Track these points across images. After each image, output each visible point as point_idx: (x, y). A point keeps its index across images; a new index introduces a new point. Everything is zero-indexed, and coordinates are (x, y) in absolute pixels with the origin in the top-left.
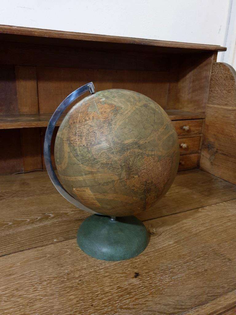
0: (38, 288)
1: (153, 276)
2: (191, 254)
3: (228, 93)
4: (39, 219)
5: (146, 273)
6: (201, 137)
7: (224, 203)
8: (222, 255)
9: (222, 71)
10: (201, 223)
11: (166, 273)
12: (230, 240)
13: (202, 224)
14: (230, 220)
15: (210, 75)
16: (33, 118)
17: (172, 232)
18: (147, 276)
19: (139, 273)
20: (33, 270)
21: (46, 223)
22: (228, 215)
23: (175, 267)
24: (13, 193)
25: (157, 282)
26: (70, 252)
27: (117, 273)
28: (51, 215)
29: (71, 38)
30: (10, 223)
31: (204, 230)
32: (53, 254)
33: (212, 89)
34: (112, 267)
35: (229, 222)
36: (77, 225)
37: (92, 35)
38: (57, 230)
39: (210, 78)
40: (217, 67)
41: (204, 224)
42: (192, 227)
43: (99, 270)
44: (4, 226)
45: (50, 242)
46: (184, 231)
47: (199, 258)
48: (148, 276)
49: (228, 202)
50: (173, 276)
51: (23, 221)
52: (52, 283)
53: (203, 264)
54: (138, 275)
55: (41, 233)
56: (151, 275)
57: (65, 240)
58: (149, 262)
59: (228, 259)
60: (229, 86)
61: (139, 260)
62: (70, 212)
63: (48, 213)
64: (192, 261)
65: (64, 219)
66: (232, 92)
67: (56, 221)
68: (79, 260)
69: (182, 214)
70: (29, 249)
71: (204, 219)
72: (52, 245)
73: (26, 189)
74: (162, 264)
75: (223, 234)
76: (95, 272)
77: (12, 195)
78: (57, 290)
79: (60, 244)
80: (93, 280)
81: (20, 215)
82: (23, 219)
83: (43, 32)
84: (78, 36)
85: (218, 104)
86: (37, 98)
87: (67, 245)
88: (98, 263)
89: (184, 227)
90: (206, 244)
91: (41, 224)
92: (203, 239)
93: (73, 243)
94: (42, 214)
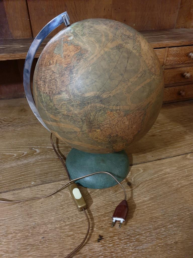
0: (3, 241)
1: (117, 242)
2: (165, 217)
4: (25, 154)
5: (110, 237)
10: (185, 175)
11: (132, 241)
17: (150, 184)
18: (110, 241)
19: (103, 236)
20: (3, 219)
21: (30, 160)
23: (142, 234)
24: (10, 122)
25: (119, 251)
27: (81, 233)
28: (37, 150)
31: (187, 185)
34: (79, 224)
36: (58, 165)
38: (38, 170)
41: (189, 176)
42: (174, 180)
43: (64, 226)
45: (27, 186)
46: (165, 184)
47: (172, 224)
48: (112, 241)
50: (137, 246)
51: (10, 156)
52: (16, 237)
53: (174, 234)
54: (102, 239)
55: (23, 172)
56: (115, 241)
57: (42, 184)
61: (107, 218)
64: (164, 227)
65: (48, 156)
67: (39, 158)
68: (49, 210)
69: (168, 160)
71: (191, 169)
72: (29, 189)
73: (23, 117)
74: (130, 227)
76: (61, 228)
77: (9, 123)
78: (19, 247)
79: (36, 188)
80: (56, 238)
81: (10, 148)
82: (10, 154)
87: (42, 191)
88: (66, 217)
89: (166, 178)
90: (185, 205)
91: (26, 161)
92: (183, 197)
93: (48, 189)
94: (29, 148)
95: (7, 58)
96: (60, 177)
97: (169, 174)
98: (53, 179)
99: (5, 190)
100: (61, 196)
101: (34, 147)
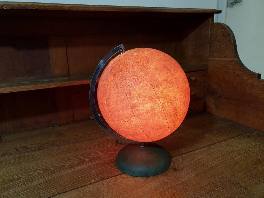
2: (211, 185)
3: (226, 48)
4: (76, 163)
6: (205, 85)
7: (231, 139)
8: (237, 184)
9: (219, 29)
12: (242, 171)
13: (216, 158)
14: (239, 153)
15: (209, 34)
16: (65, 79)
17: (191, 167)
21: (83, 167)
22: (236, 149)
24: (52, 143)
26: (106, 190)
28: (86, 159)
29: (94, 10)
30: (52, 169)
31: (219, 163)
32: (93, 193)
33: (212, 45)
35: (239, 155)
36: (109, 166)
37: (112, 7)
38: (93, 172)
39: (209, 35)
40: (215, 27)
41: (218, 158)
42: (208, 162)
44: (48, 172)
45: (89, 183)
46: (202, 165)
47: (218, 188)
49: (235, 138)
51: (63, 166)
53: (222, 194)
55: (80, 175)
57: (101, 180)
58: (176, 194)
59: (243, 187)
60: (227, 41)
62: (102, 156)
63: (84, 158)
64: (213, 190)
65: (98, 162)
66: (229, 46)
67: (91, 164)
69: (198, 151)
70: (71, 190)
71: (217, 154)
72: (91, 185)
73: (62, 139)
75: (235, 166)
77: (51, 145)
79: (97, 183)
81: (60, 161)
83: (71, 7)
84: (100, 8)
85: (218, 57)
86: (67, 61)
87: (103, 185)
89: (201, 162)
90: (222, 175)
91: (79, 168)
92: (219, 171)
93: (108, 183)
94: (78, 159)
95: (58, 85)
96: (116, 174)
97: (202, 159)
98: (110, 176)
99: (69, 190)
100: (122, 185)
101: (83, 157)
